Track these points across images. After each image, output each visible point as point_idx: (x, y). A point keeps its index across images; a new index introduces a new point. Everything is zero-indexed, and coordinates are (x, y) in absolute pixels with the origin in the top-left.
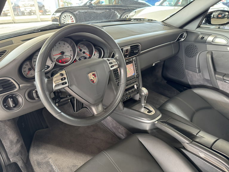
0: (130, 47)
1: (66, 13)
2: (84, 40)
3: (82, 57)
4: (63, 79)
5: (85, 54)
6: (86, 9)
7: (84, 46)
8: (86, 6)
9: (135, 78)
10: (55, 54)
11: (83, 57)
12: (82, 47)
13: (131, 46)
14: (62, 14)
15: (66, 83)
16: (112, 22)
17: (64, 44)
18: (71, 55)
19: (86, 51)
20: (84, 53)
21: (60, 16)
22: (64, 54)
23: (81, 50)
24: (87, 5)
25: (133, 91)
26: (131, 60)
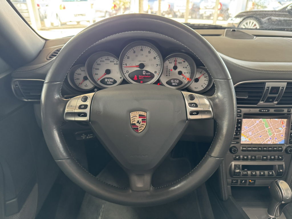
0: (286, 83)
1: (249, 19)
2: (183, 51)
3: (174, 79)
4: (83, 107)
5: (181, 76)
6: (285, 16)
7: (184, 62)
8: (286, 12)
9: (281, 150)
10: (131, 65)
11: (177, 79)
12: (179, 63)
13: (288, 83)
14: (243, 20)
15: (85, 115)
16: (287, 31)
17: (149, 52)
18: (156, 72)
19: (184, 71)
20: (180, 73)
21: (241, 22)
22: (143, 68)
23: (175, 68)
24: (287, 9)
25: (264, 175)
26: (283, 111)
